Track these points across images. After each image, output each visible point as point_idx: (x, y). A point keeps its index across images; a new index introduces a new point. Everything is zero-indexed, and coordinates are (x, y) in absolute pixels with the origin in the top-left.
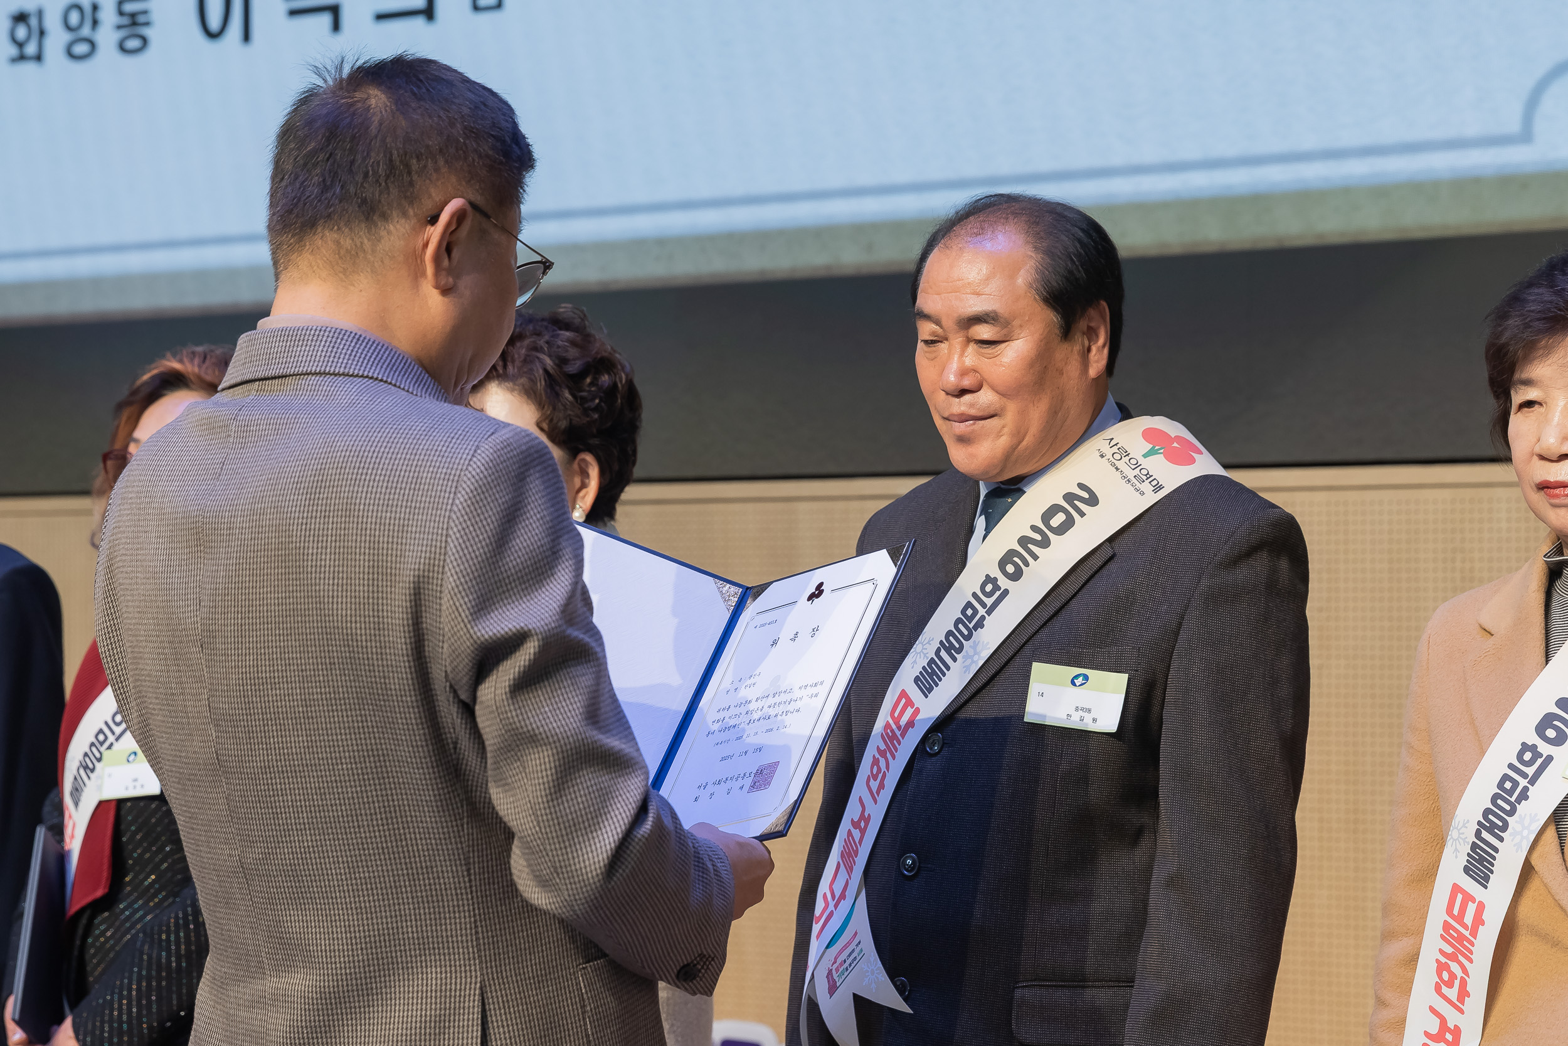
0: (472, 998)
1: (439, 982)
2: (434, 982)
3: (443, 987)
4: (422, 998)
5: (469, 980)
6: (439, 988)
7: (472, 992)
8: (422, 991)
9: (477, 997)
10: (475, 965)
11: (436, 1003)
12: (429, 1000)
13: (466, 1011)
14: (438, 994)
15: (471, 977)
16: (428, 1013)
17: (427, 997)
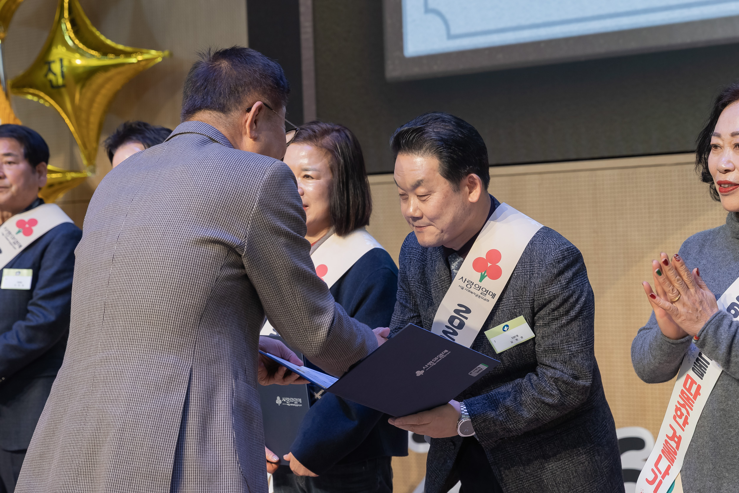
0: (186, 371)
1: (174, 361)
2: (172, 361)
3: (175, 364)
4: (165, 366)
5: (187, 364)
6: (173, 363)
7: (187, 369)
8: (166, 364)
9: (188, 372)
10: (191, 358)
11: (171, 370)
12: (168, 368)
13: (183, 376)
14: (173, 366)
15: (188, 363)
16: (167, 373)
17: (167, 366)
